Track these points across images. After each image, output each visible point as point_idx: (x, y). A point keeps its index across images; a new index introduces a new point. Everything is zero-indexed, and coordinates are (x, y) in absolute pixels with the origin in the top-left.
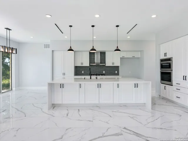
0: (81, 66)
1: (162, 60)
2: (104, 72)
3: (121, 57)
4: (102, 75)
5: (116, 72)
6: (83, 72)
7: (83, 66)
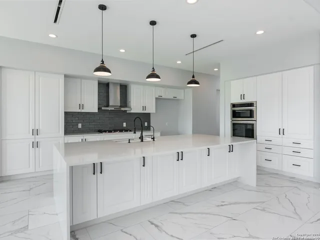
0: (80, 111)
1: (234, 106)
2: (125, 125)
3: (157, 97)
4: (121, 131)
5: (146, 124)
6: (80, 126)
7: (83, 111)
